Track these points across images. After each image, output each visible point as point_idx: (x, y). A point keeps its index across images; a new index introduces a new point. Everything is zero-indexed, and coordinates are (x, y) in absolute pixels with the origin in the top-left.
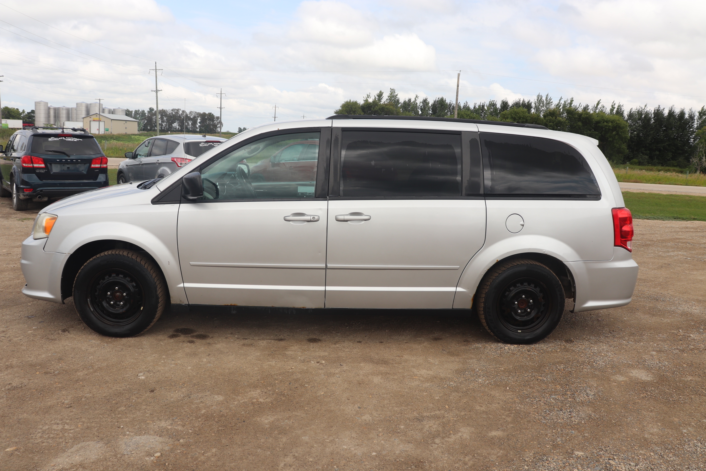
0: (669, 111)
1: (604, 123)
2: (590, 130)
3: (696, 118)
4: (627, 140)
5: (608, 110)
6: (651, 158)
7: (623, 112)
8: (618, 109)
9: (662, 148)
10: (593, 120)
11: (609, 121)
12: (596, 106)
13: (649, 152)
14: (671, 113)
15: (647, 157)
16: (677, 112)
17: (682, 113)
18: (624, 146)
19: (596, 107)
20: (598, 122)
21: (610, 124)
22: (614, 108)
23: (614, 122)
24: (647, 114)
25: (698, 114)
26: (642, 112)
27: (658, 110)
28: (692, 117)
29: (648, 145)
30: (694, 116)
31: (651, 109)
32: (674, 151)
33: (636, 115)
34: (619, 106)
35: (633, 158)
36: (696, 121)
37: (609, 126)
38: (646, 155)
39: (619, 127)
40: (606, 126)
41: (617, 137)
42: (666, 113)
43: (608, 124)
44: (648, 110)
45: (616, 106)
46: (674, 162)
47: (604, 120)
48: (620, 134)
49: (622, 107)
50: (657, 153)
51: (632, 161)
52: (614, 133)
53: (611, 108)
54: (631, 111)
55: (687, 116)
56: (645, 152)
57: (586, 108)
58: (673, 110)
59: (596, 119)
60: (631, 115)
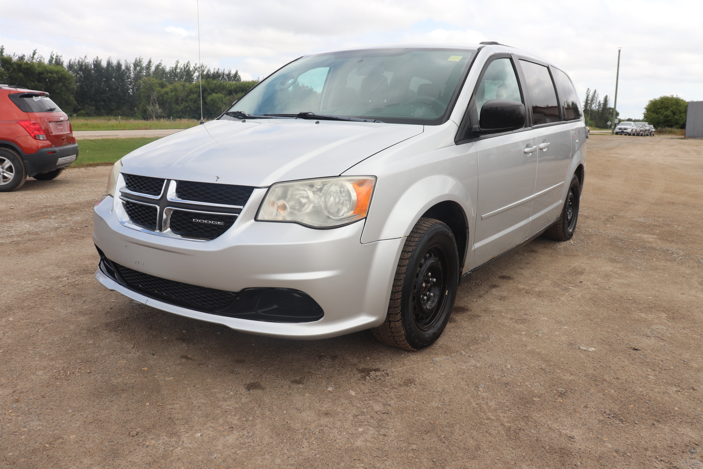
0: (107, 62)
1: (47, 74)
2: (34, 82)
3: (132, 69)
4: (75, 91)
5: (46, 61)
6: (98, 109)
7: (62, 63)
8: (56, 59)
9: (106, 99)
10: (36, 71)
11: (53, 72)
12: (32, 56)
13: (94, 103)
14: (109, 64)
15: (93, 108)
16: (114, 63)
17: (119, 65)
18: (72, 98)
19: (32, 58)
20: (40, 74)
21: (55, 75)
22: (53, 59)
23: (59, 73)
24: (87, 66)
25: (132, 66)
26: (82, 63)
27: (96, 61)
28: (128, 68)
29: (92, 96)
30: (130, 67)
31: (90, 61)
32: (117, 101)
33: (76, 66)
34: (57, 56)
35: (80, 110)
36: (132, 72)
37: (54, 77)
38: (92, 106)
39: (65, 78)
40: (51, 77)
41: (64, 89)
42: (104, 64)
43: (53, 75)
44: (88, 61)
45: (54, 57)
46: (119, 111)
47: (47, 71)
48: (67, 85)
49: (61, 58)
50: (103, 103)
51: (79, 113)
52: (60, 84)
53: (50, 58)
54: (70, 62)
55: (123, 67)
56: (91, 103)
57: (22, 58)
58: (110, 61)
59: (39, 70)
60: (71, 66)
